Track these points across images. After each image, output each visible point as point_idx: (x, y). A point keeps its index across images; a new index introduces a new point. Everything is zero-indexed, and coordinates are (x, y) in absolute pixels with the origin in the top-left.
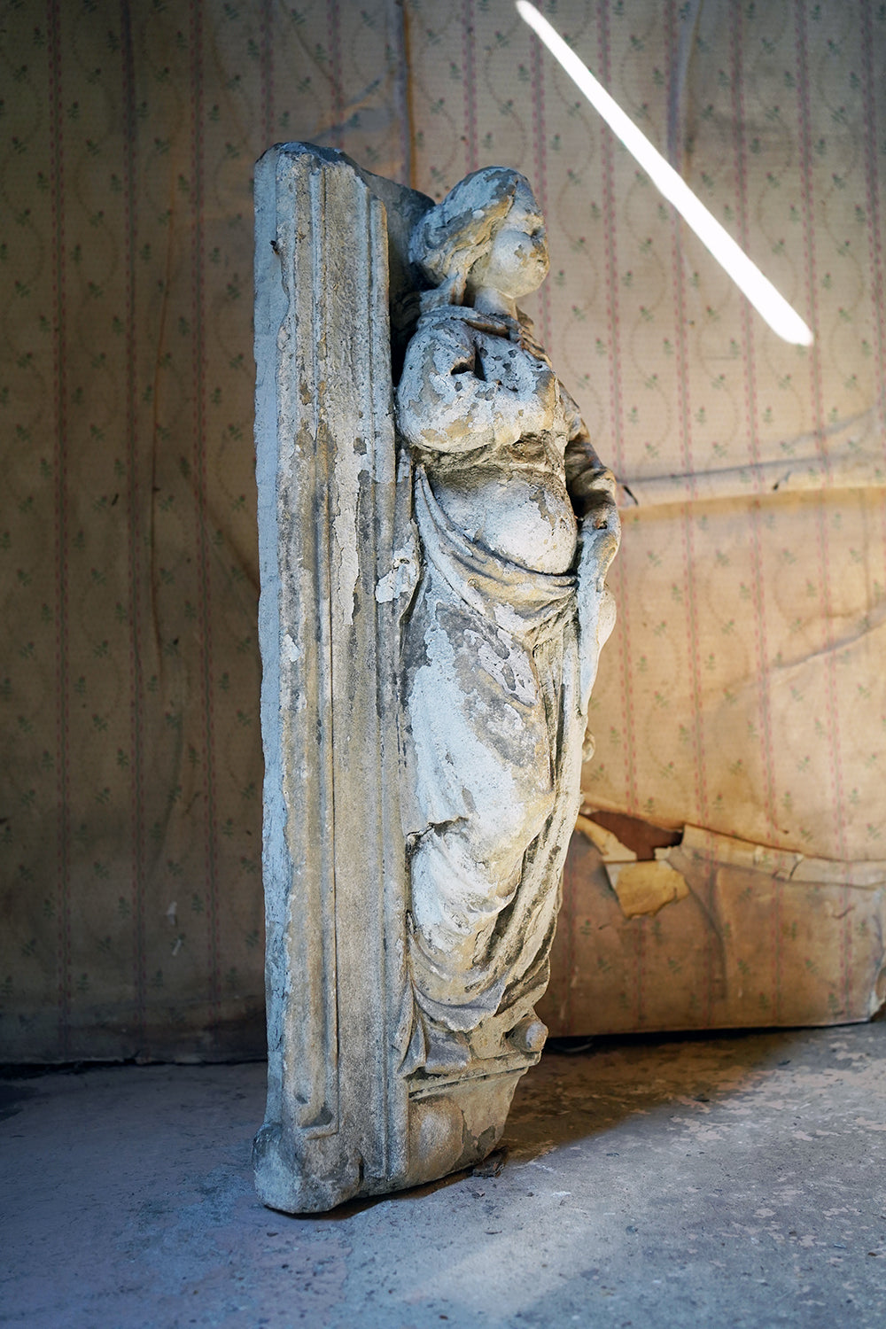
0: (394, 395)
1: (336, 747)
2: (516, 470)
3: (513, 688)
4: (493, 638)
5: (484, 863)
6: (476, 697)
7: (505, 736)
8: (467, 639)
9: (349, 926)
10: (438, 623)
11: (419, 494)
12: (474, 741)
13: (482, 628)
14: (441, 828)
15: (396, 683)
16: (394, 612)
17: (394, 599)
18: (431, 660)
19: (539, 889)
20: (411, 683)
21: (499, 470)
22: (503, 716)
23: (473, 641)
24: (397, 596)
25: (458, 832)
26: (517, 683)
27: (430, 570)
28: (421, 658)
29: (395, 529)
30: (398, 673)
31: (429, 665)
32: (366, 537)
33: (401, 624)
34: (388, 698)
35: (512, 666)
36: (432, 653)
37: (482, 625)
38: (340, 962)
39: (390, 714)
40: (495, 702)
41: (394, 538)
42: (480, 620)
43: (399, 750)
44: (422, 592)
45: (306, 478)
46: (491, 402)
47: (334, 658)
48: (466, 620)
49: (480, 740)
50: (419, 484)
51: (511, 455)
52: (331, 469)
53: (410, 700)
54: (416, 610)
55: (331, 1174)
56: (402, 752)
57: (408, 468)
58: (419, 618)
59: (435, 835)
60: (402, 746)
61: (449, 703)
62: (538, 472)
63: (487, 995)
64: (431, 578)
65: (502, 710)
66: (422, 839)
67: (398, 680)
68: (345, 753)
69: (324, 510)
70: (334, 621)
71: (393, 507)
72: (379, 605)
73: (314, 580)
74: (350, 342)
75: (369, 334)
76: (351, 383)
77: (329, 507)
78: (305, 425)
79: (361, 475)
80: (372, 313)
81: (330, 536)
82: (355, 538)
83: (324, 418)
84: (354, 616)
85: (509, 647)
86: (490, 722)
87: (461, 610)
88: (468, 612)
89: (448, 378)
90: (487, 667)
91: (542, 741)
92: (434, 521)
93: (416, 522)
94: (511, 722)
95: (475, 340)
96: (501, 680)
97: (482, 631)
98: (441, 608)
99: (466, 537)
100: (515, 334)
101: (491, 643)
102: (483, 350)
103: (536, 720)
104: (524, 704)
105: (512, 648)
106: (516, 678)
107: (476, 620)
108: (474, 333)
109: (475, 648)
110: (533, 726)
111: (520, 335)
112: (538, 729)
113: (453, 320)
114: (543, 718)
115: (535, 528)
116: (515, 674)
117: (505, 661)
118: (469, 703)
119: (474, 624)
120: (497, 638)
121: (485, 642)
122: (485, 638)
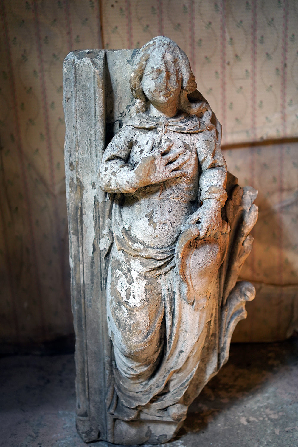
1: (86, 300)
4: (128, 274)
6: (113, 299)
7: (120, 317)
8: (116, 274)
9: (92, 360)
10: (111, 264)
13: (125, 269)
15: (104, 281)
16: (103, 254)
17: (103, 249)
22: (120, 310)
23: (118, 276)
26: (131, 296)
30: (104, 278)
34: (103, 285)
35: (131, 288)
37: (125, 268)
38: (89, 370)
39: (103, 292)
40: (119, 304)
42: (125, 265)
45: (73, 200)
47: (85, 268)
48: (119, 265)
52: (82, 196)
55: (86, 433)
63: (145, 397)
65: (121, 308)
68: (90, 302)
69: (79, 213)
70: (84, 255)
71: (103, 212)
72: (100, 250)
73: (78, 239)
74: (89, 141)
75: (95, 137)
76: (90, 159)
77: (81, 211)
78: (72, 179)
79: (95, 198)
80: (96, 128)
81: (82, 222)
82: (93, 222)
83: (78, 176)
84: (93, 253)
85: (134, 279)
86: (116, 311)
87: (119, 260)
88: (121, 261)
89: (104, 165)
90: (119, 288)
91: (138, 322)
92: (115, 220)
93: (111, 219)
94: (123, 313)
95: (133, 137)
96: (123, 295)
97: (124, 271)
98: (113, 258)
99: (124, 228)
100: (159, 128)
101: (127, 277)
102: (136, 142)
103: (137, 313)
104: (130, 306)
105: (136, 279)
106: (132, 294)
107: (123, 265)
108: (135, 132)
109: (118, 279)
110: (134, 315)
111: (162, 127)
112: (137, 317)
113: (128, 126)
114: (145, 311)
115: (146, 229)
116: (132, 292)
117: (130, 285)
118: (112, 301)
119: (122, 267)
120: (130, 275)
121: (124, 276)
122: (124, 274)
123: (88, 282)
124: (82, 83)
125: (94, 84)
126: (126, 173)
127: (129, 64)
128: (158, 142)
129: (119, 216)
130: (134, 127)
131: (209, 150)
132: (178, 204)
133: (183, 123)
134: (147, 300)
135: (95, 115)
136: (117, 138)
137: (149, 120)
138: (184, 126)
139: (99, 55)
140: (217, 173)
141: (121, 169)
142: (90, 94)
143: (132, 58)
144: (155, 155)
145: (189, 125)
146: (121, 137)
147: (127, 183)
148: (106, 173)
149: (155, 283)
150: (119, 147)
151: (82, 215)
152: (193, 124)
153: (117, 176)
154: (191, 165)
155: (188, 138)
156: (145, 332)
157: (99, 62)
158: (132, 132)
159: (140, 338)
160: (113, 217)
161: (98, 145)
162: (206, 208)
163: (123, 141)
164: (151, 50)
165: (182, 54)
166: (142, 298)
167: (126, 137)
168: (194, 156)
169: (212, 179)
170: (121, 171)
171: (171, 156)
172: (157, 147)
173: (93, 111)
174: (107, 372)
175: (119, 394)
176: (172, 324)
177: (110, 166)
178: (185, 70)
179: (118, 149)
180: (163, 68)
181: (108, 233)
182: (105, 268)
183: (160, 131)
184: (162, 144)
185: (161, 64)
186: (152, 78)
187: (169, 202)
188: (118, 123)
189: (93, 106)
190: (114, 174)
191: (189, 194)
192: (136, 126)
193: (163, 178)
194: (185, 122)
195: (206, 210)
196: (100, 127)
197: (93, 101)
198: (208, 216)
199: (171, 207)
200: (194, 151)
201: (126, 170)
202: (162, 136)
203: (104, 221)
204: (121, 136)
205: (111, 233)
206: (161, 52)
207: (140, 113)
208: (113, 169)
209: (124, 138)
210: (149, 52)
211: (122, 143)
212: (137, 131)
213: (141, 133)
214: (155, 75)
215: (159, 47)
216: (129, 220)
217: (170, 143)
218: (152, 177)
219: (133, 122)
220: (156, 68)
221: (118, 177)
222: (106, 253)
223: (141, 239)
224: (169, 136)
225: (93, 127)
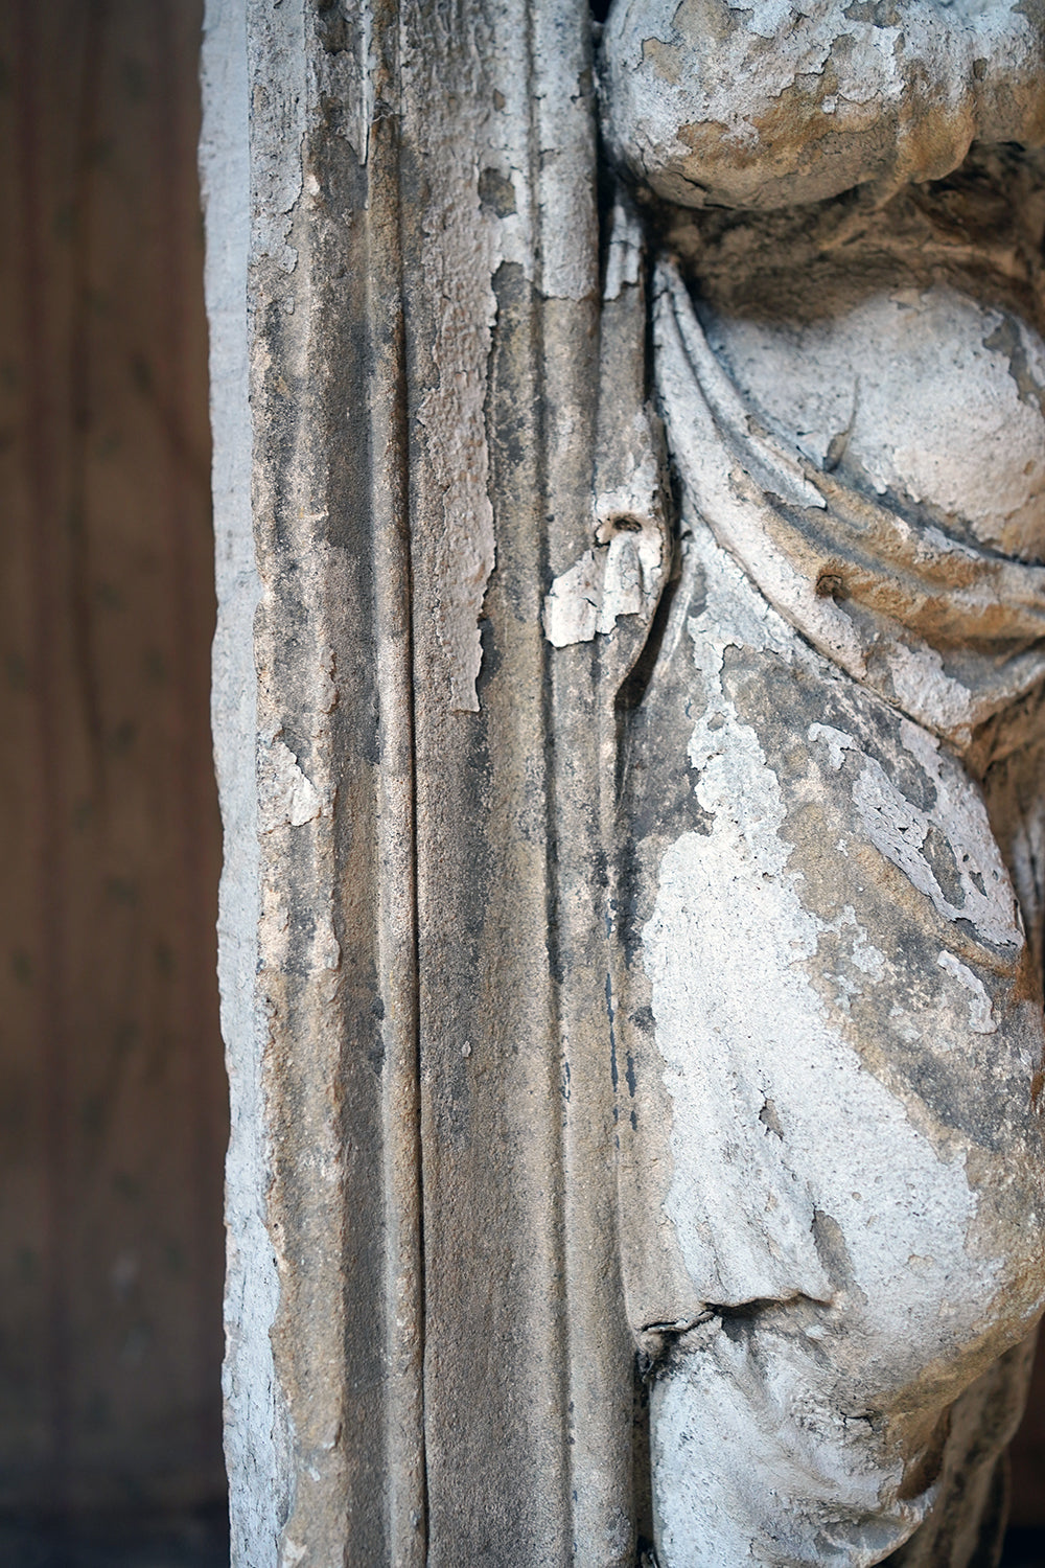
0: (595, 44)
1: (427, 1079)
2: (945, 264)
3: (957, 899)
4: (887, 747)
5: (866, 1418)
6: (849, 931)
7: (938, 1049)
8: (818, 751)
10: (729, 706)
11: (663, 332)
12: (849, 1072)
13: (859, 719)
14: (740, 1317)
15: (605, 883)
16: (595, 672)
17: (597, 635)
18: (711, 816)
19: (983, 1415)
20: (649, 882)
21: (893, 263)
22: (935, 990)
23: (837, 758)
24: (607, 624)
25: (793, 1330)
26: (966, 883)
27: (701, 549)
28: (679, 809)
29: (592, 432)
30: (610, 849)
31: (705, 832)
32: (516, 454)
33: (619, 706)
34: (577, 925)
35: (948, 834)
36: (715, 795)
37: (857, 710)
39: (589, 974)
40: (911, 946)
41: (591, 459)
42: (849, 694)
43: (615, 1078)
44: (678, 616)
45: (335, 271)
46: (893, 33)
47: (422, 809)
48: (813, 698)
49: (868, 1067)
50: (663, 306)
51: (927, 223)
53: (647, 932)
54: (661, 668)
56: (623, 1085)
57: (634, 260)
58: (670, 693)
59: (724, 1340)
60: (621, 1068)
61: (772, 951)
62: (999, 273)
64: (702, 574)
65: (934, 973)
66: (683, 1340)
67: (611, 872)
68: (456, 1094)
70: (421, 702)
71: (593, 366)
72: (551, 655)
77: (405, 362)
78: (333, 115)
79: (500, 277)
82: (484, 454)
83: (388, 97)
84: (481, 682)
85: (933, 772)
86: (897, 1010)
87: (795, 663)
88: (814, 671)
90: (881, 839)
92: (710, 409)
93: (658, 414)
94: (961, 1010)
96: (923, 878)
97: (857, 727)
99: (802, 455)
101: (887, 763)
103: (1022, 994)
104: (992, 948)
105: (942, 776)
106: (963, 867)
107: (839, 695)
109: (843, 780)
115: (1003, 427)
116: (959, 855)
117: (928, 815)
119: (834, 708)
120: (901, 749)
121: (869, 761)
122: (867, 747)
123: (443, 920)
203: (595, 434)
205: (667, 508)
216: (812, 402)
223: (951, 504)
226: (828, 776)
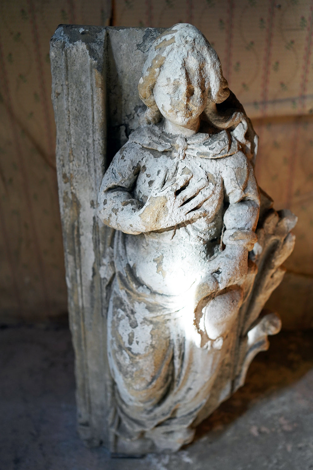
3: (131, 344)
4: (132, 316)
6: (114, 341)
7: (121, 362)
8: (118, 313)
9: (94, 379)
10: (113, 299)
16: (103, 283)
17: (104, 278)
22: (122, 354)
23: (120, 316)
30: (105, 307)
33: (107, 289)
35: (135, 333)
37: (128, 309)
38: (90, 388)
40: (120, 347)
41: (104, 252)
44: (115, 279)
47: (83, 292)
52: (78, 213)
54: (112, 285)
58: (111, 290)
65: (122, 352)
69: (76, 233)
70: (83, 278)
71: (104, 238)
72: (101, 279)
73: (75, 260)
74: (86, 152)
75: (94, 148)
76: (88, 173)
77: (78, 231)
78: (66, 193)
79: (94, 218)
80: (94, 137)
81: (79, 243)
82: (92, 245)
83: (73, 191)
84: (93, 277)
85: (139, 322)
86: (117, 354)
87: (121, 298)
88: (123, 300)
89: (102, 196)
90: (121, 331)
91: (142, 370)
92: (118, 251)
93: (113, 248)
94: (124, 359)
95: (141, 160)
96: (126, 339)
97: (127, 311)
98: (115, 293)
99: (128, 265)
100: (175, 152)
101: (130, 319)
102: (144, 167)
103: (140, 360)
104: (132, 353)
105: (141, 323)
106: (135, 339)
107: (126, 305)
108: (144, 154)
109: (119, 319)
110: (137, 363)
111: (178, 152)
112: (141, 365)
113: (135, 143)
114: (150, 358)
116: (135, 337)
117: (133, 329)
118: (112, 342)
120: (134, 317)
121: (127, 318)
122: (127, 316)
123: (87, 305)
124: (75, 76)
125: (91, 80)
126: (129, 214)
127: (140, 49)
128: (172, 173)
129: (122, 248)
130: (143, 147)
131: (239, 181)
132: (194, 248)
133: (208, 145)
134: (152, 346)
135: (93, 121)
136: (120, 160)
137: (163, 138)
138: (209, 151)
139: (99, 37)
140: (247, 211)
141: (123, 207)
142: (86, 92)
143: (144, 41)
144: (167, 195)
145: (216, 149)
146: (125, 161)
147: (130, 226)
148: (106, 206)
149: (163, 328)
150: (122, 175)
151: (79, 236)
152: (220, 147)
153: (118, 215)
154: (213, 202)
155: (213, 165)
156: (149, 379)
157: (97, 47)
158: (139, 153)
159: (144, 385)
160: (115, 247)
161: (97, 160)
162: (229, 257)
163: (128, 166)
164: (168, 52)
165: (211, 56)
166: (147, 345)
167: (132, 161)
168: (218, 190)
169: (240, 219)
170: (123, 209)
171: (187, 193)
172: (170, 180)
173: (90, 113)
174: (109, 394)
175: (122, 416)
176: (182, 366)
177: (111, 200)
178: (214, 78)
179: (121, 177)
180: (183, 81)
181: (109, 264)
182: (106, 297)
183: (175, 157)
184: (178, 175)
185: (180, 74)
186: (167, 93)
187: (184, 246)
188: (123, 128)
189: (90, 108)
190: (115, 211)
191: (209, 234)
192: (145, 146)
193: (176, 221)
194: (209, 144)
195: (228, 260)
196: (100, 138)
197: (90, 102)
198: (231, 268)
199: (186, 252)
200: (219, 182)
201: (129, 209)
202: (178, 163)
203: (105, 248)
204: (125, 158)
205: (112, 263)
206: (181, 56)
207: (151, 125)
208: (114, 204)
209: (128, 162)
210: (164, 54)
211: (127, 169)
212: (146, 153)
213: (152, 156)
214: (172, 89)
215: (179, 47)
216: (133, 255)
217: (188, 175)
218: (162, 222)
219: (142, 138)
220: (174, 79)
221: (119, 217)
222: (107, 283)
223: (148, 283)
224: (187, 164)
225: (91, 135)
226: (117, 318)
